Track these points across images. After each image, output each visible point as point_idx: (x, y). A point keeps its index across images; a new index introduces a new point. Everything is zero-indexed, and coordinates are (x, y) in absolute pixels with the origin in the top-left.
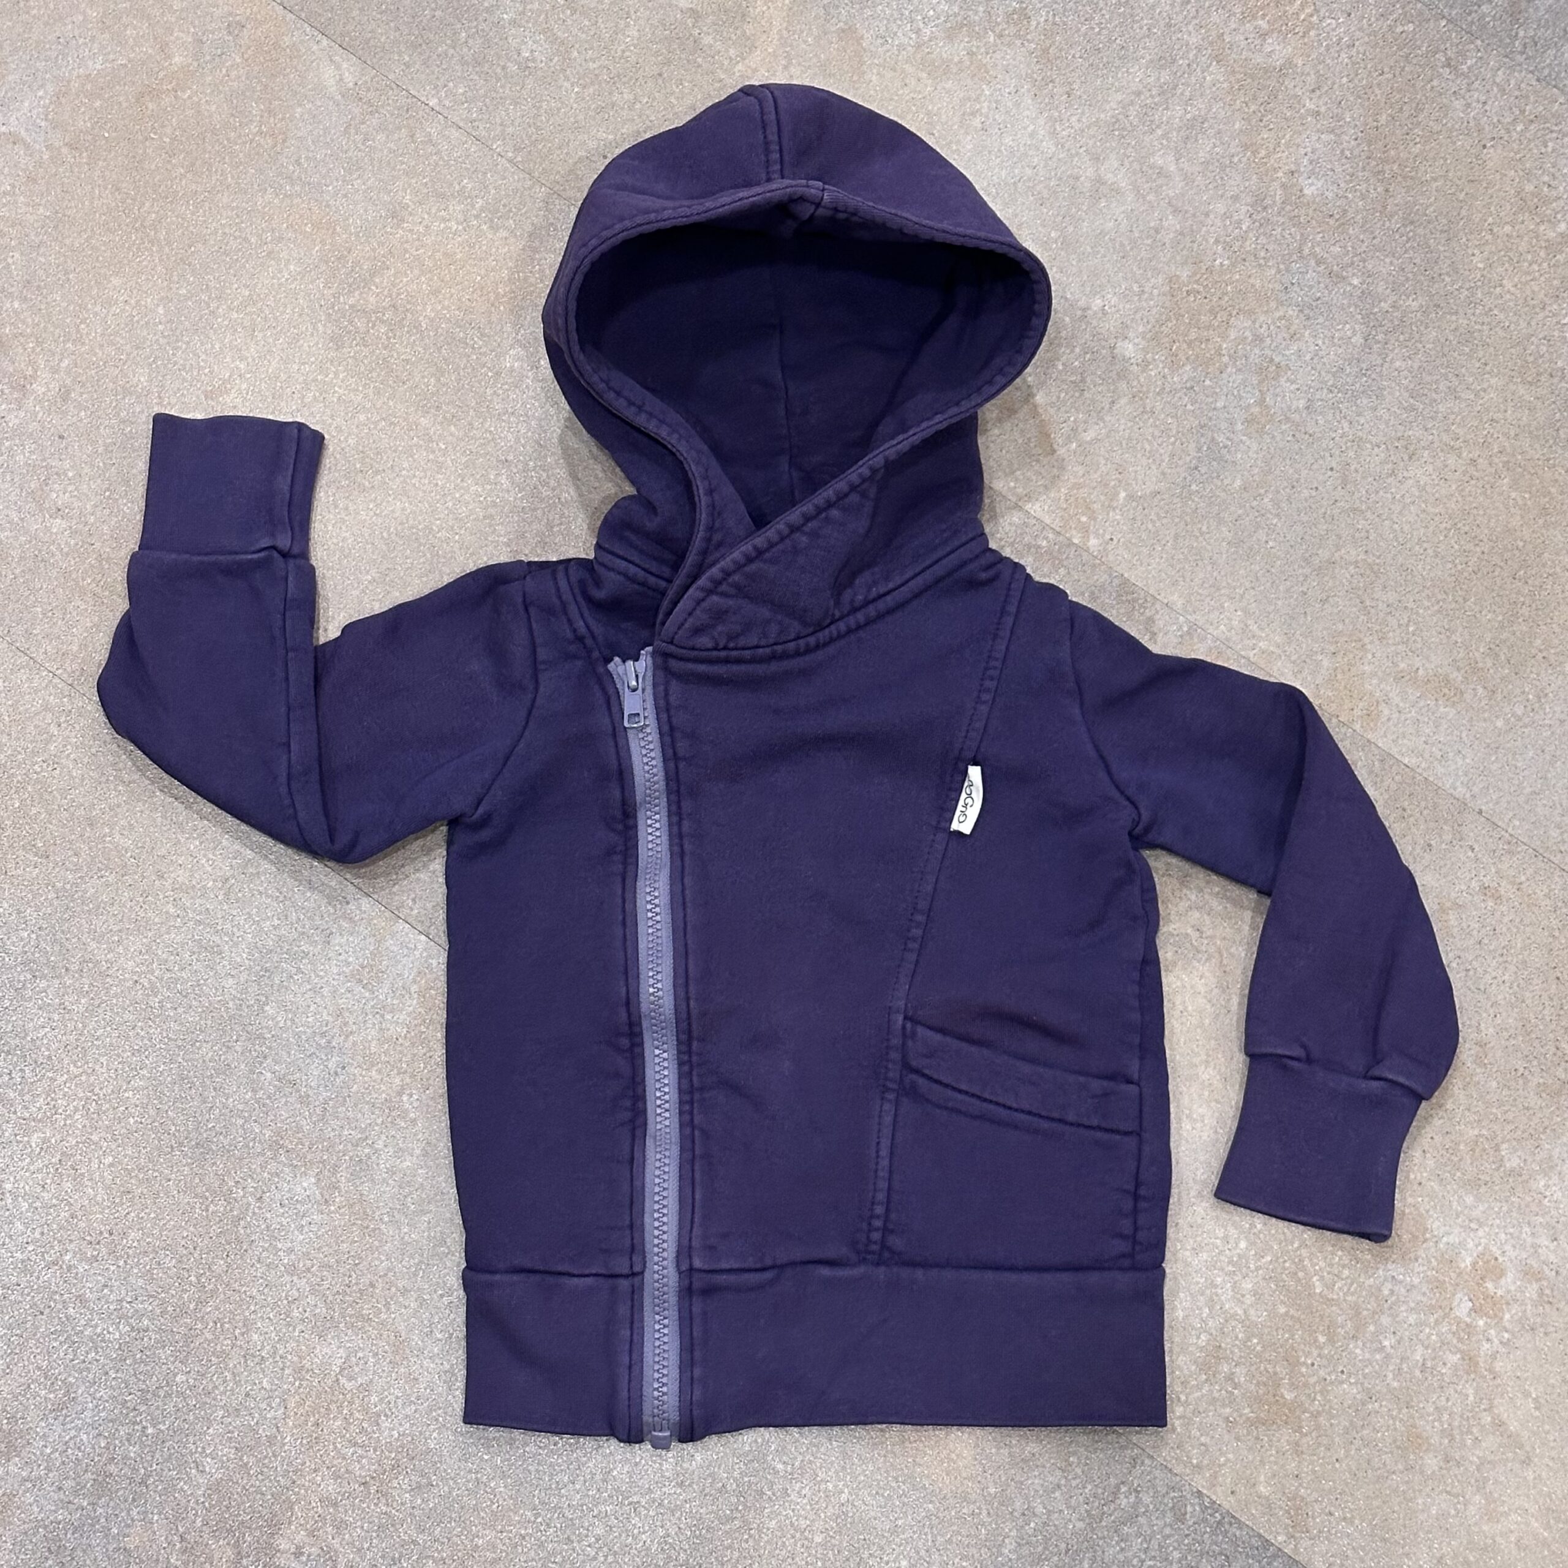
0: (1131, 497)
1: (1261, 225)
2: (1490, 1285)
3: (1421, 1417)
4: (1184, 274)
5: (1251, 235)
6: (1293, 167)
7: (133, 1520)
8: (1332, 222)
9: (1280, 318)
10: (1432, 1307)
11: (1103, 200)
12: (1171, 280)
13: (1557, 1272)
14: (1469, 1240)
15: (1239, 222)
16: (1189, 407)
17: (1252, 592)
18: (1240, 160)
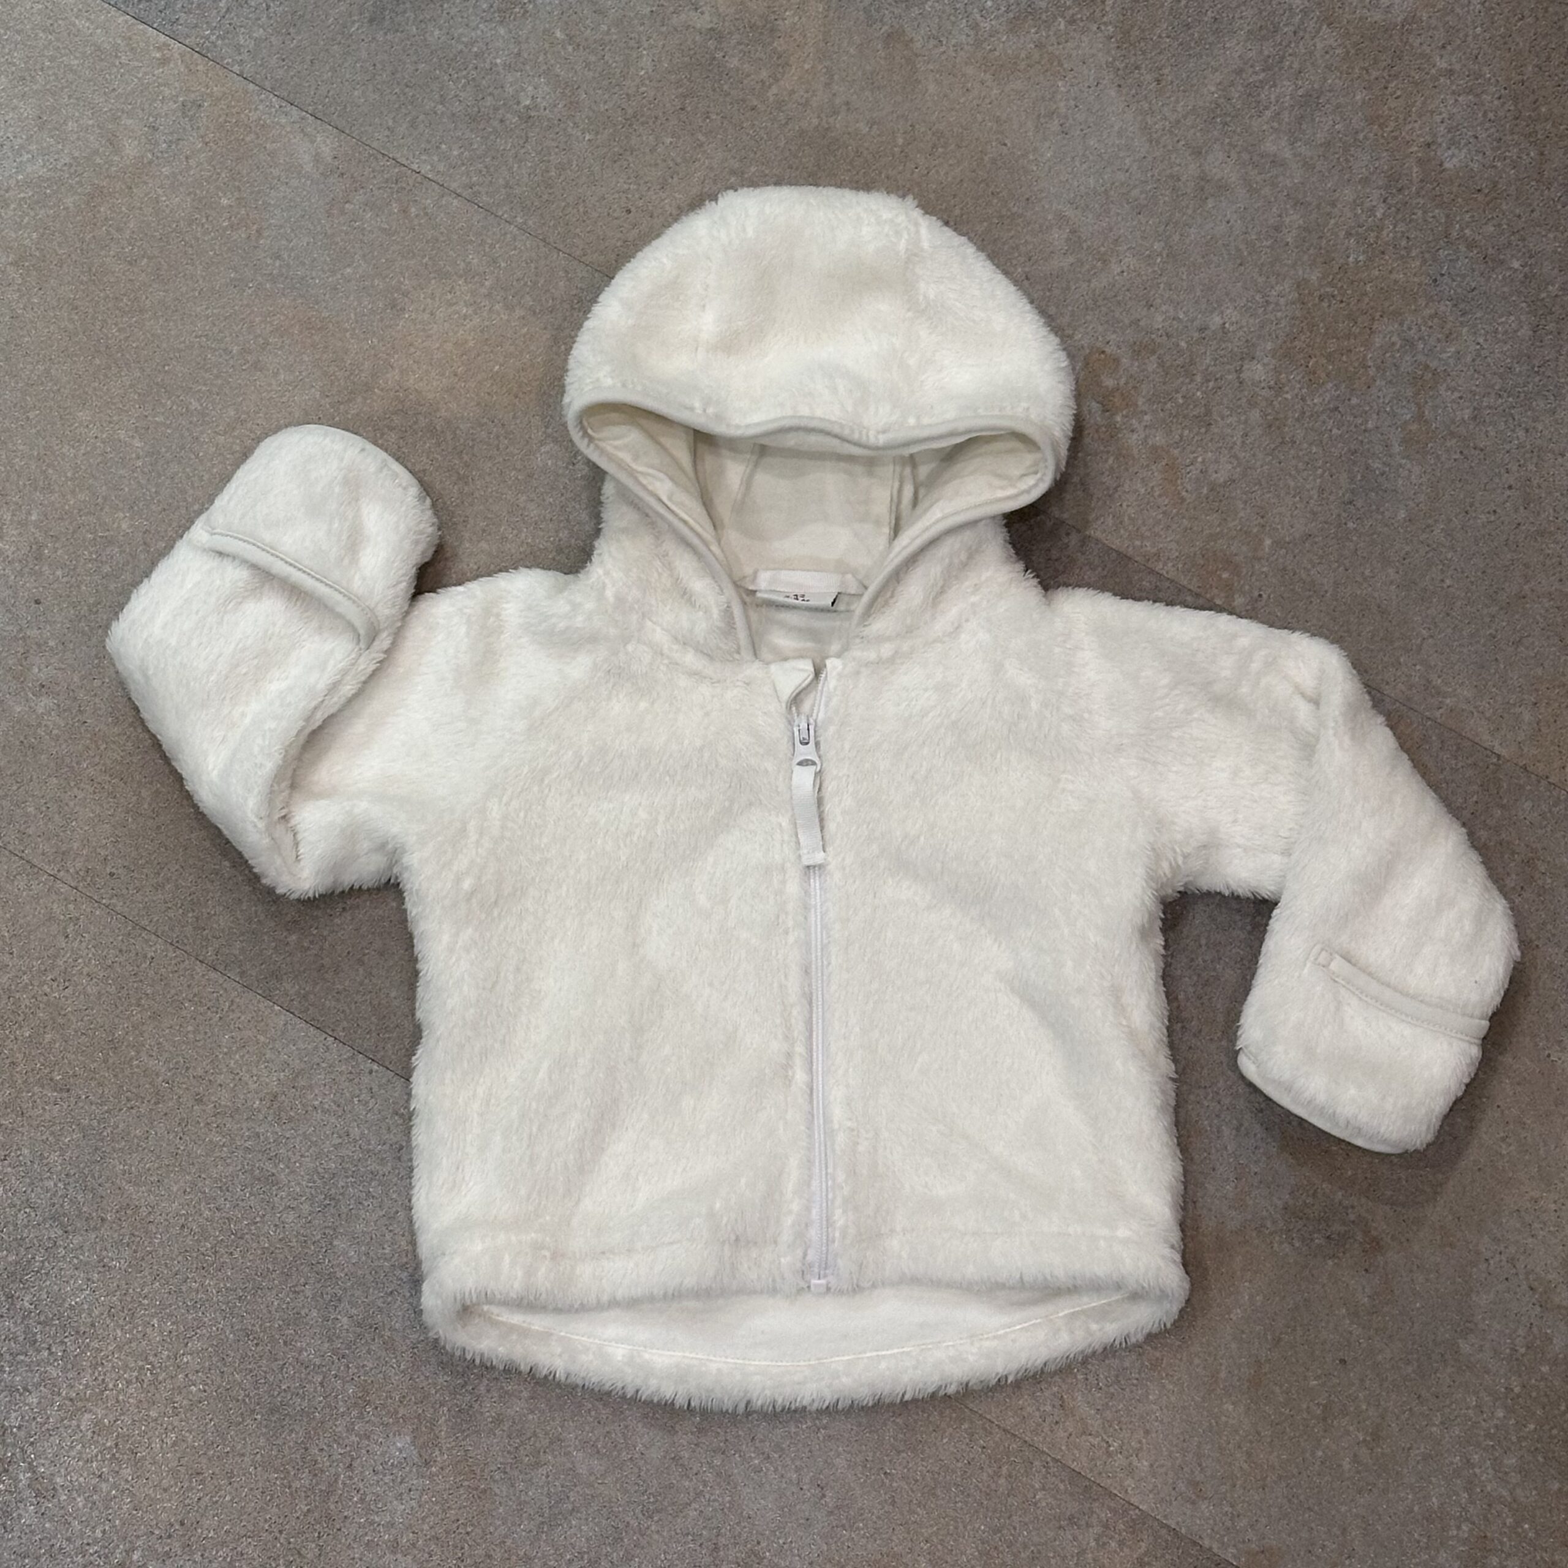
8: (1480, 197)
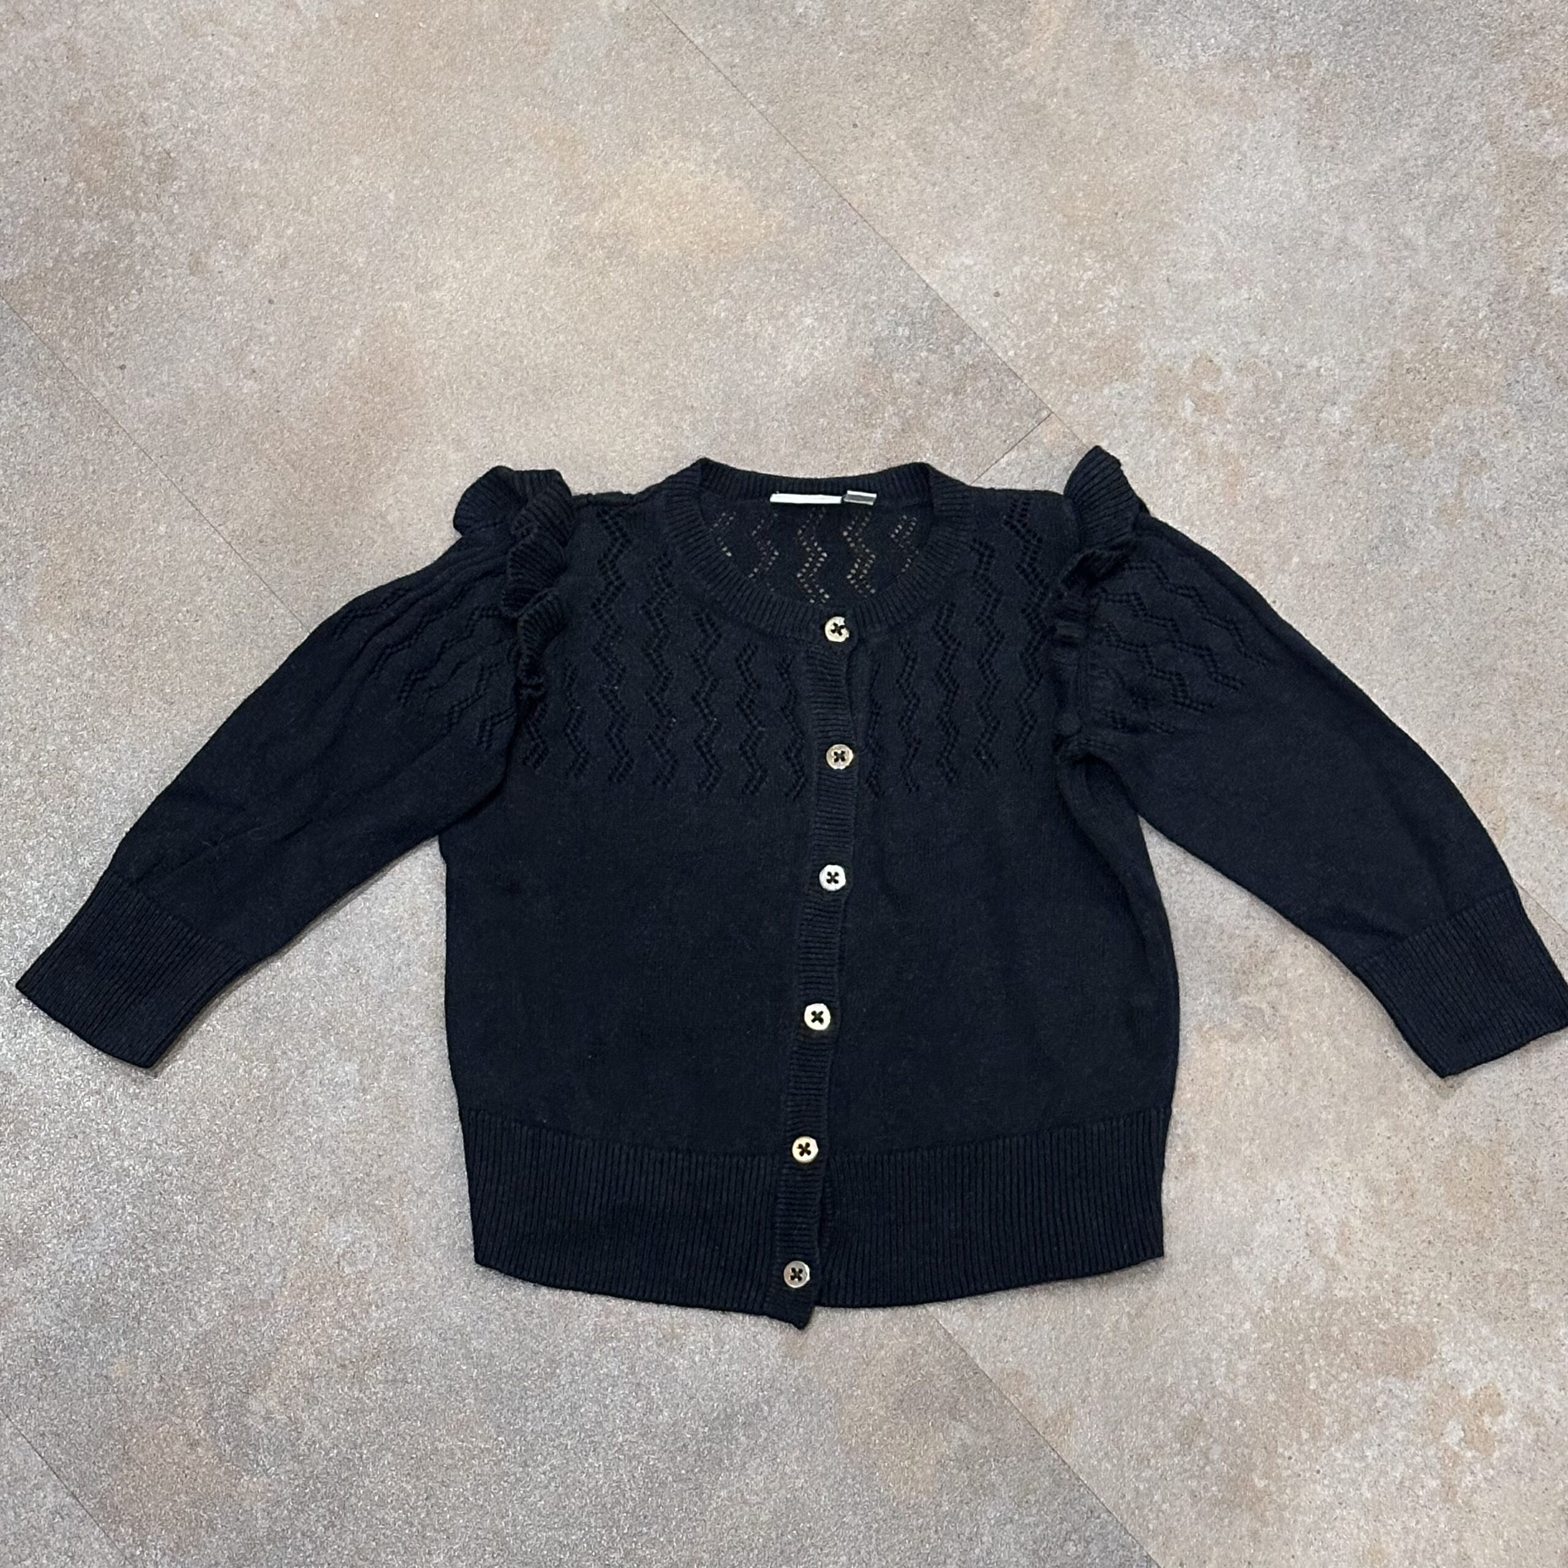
0: (1304, 563)
1: (1499, 316)
2: (1487, 1419)
3: (1388, 1533)
4: (1409, 351)
5: (1486, 325)
6: (1545, 265)
7: (119, 1352)
9: (1496, 415)
10: (1423, 1428)
11: (1343, 262)
12: (1394, 354)
13: (1557, 1422)
14: (1475, 1371)
15: (1476, 310)
16: (1383, 485)
17: (1404, 682)
18: (1491, 248)
